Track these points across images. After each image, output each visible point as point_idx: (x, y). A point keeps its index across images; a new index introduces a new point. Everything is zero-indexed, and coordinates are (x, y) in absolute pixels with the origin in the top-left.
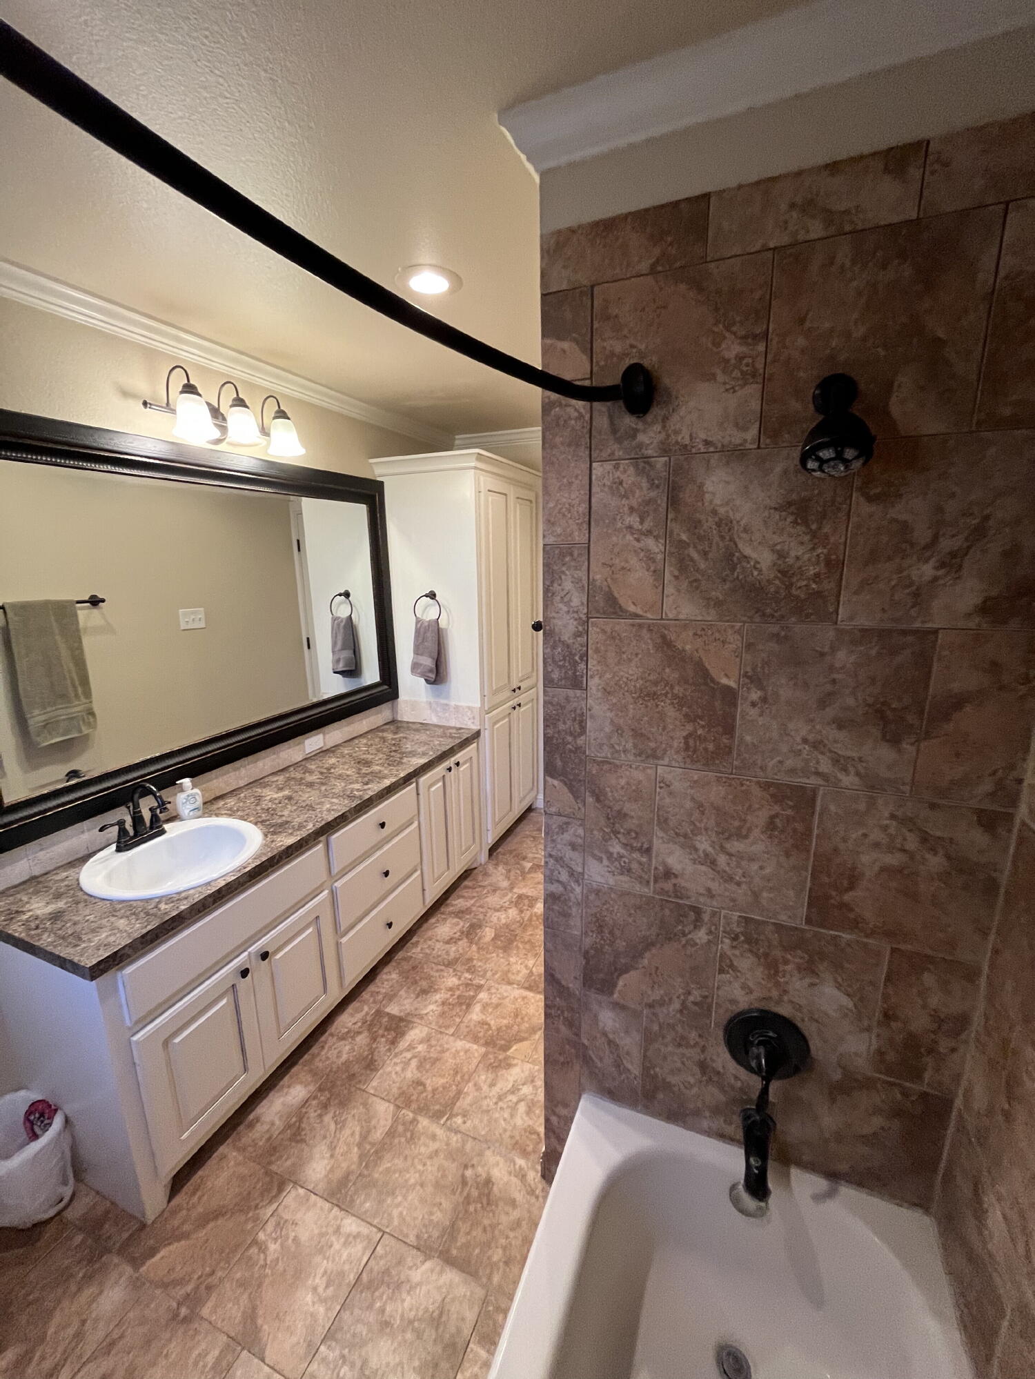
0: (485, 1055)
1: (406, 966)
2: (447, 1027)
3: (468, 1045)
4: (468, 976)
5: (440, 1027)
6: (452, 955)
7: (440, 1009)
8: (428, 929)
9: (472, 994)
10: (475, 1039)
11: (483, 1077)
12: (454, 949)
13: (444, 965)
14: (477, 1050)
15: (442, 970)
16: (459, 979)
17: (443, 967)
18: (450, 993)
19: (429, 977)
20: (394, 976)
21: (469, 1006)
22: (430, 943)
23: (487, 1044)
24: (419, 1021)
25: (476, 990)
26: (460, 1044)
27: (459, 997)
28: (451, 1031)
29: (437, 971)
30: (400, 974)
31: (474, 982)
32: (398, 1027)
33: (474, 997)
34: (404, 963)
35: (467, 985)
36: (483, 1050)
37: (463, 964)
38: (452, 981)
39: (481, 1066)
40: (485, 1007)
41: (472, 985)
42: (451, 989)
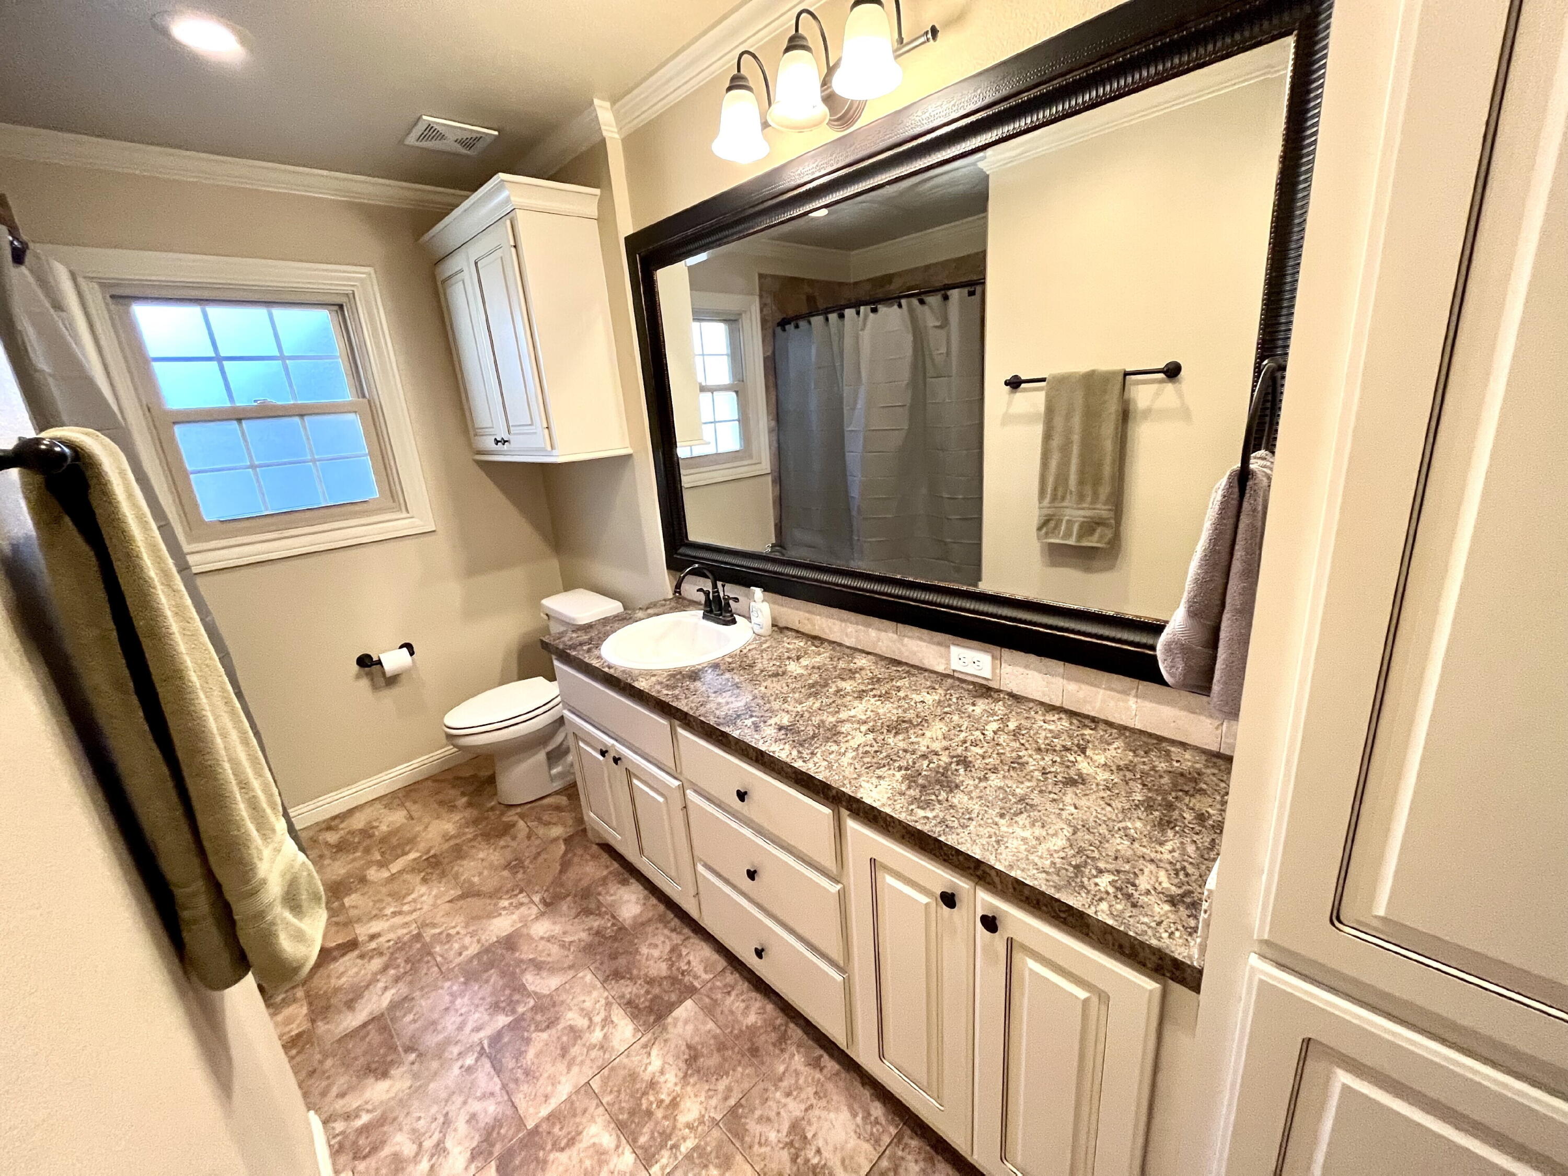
0: (521, 1122)
1: (765, 1040)
2: (605, 1081)
3: (553, 1104)
4: (685, 1147)
5: (613, 1069)
6: (754, 1127)
7: (647, 1077)
8: (852, 1097)
9: (643, 1140)
10: (553, 1117)
11: (490, 1109)
12: (773, 1136)
13: (738, 1104)
14: (534, 1114)
15: (726, 1099)
16: (689, 1126)
17: (732, 1102)
18: (668, 1101)
19: (720, 1072)
20: (752, 1018)
21: (621, 1126)
22: (810, 1091)
23: (535, 1131)
24: (644, 1040)
25: (645, 1149)
26: (564, 1091)
27: (649, 1113)
28: (596, 1084)
29: (729, 1089)
30: (752, 1030)
31: (666, 1153)
32: (650, 1010)
33: (633, 1142)
34: (774, 1036)
35: (666, 1136)
36: (530, 1125)
37: (719, 1147)
38: (690, 1110)
39: (509, 1112)
40: (601, 1155)
41: (662, 1146)
42: (674, 1103)
